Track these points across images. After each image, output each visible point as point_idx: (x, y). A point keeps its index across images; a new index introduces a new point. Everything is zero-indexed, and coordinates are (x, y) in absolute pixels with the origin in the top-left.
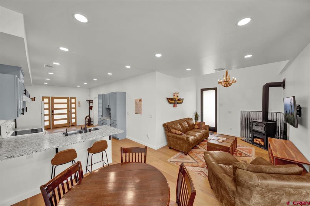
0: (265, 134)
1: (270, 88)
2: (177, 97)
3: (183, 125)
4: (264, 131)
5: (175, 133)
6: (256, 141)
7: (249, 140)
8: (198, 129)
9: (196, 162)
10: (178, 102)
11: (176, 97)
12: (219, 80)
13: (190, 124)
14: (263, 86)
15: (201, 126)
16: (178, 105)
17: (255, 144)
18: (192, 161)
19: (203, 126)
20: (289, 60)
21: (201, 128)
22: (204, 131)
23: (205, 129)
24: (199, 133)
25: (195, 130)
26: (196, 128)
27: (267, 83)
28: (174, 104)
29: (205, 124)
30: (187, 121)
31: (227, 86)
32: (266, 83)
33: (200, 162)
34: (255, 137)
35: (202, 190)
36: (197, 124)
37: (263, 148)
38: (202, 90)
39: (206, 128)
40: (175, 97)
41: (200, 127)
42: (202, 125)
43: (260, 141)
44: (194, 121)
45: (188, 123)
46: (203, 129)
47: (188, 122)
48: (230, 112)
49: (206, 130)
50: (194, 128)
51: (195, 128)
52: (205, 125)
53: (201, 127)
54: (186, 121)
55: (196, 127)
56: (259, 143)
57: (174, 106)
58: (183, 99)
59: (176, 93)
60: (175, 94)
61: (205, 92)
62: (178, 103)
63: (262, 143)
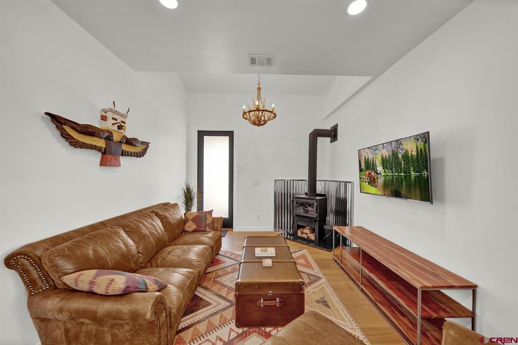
0: (318, 219)
1: (318, 138)
2: (120, 127)
3: (145, 231)
4: (317, 214)
5: (91, 294)
6: (302, 233)
7: (289, 234)
8: (194, 231)
10: (125, 147)
11: (115, 127)
12: (244, 107)
13: (169, 223)
14: (310, 134)
15: (203, 222)
16: (123, 159)
17: (300, 241)
19: (208, 221)
20: (372, 77)
21: (202, 229)
22: (210, 235)
23: (213, 229)
24: (201, 247)
25: (187, 238)
26: (190, 229)
27: (315, 130)
28: (104, 153)
29: (213, 216)
30: (161, 213)
31: (259, 125)
32: (312, 130)
34: (299, 227)
36: (190, 218)
37: (313, 245)
38: (202, 134)
39: (215, 225)
40: (109, 125)
41: (201, 227)
42: (206, 219)
43: (309, 233)
44: (181, 212)
45: (163, 219)
46: (208, 229)
47: (166, 217)
48: (256, 184)
49: (217, 230)
50: (184, 232)
51: (187, 232)
52: (213, 219)
53: (203, 224)
54: (157, 215)
55: (190, 226)
56: (306, 237)
57: (103, 163)
58: (146, 145)
59: (111, 110)
60: (110, 115)
61: (207, 139)
62: (124, 154)
63: (312, 237)
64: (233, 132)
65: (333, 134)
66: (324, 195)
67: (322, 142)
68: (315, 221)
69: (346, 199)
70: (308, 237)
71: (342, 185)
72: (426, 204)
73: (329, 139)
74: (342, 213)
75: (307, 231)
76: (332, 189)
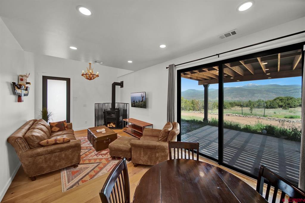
1: (116, 86)
4: (116, 117)
6: (110, 125)
8: (59, 131)
9: (98, 164)
10: (25, 92)
14: (112, 84)
15: (63, 126)
18: (93, 166)
19: (65, 125)
20: (134, 71)
21: (64, 129)
27: (114, 82)
28: (21, 96)
33: (100, 160)
34: (108, 123)
35: (135, 173)
36: (54, 125)
41: (62, 128)
48: (85, 106)
50: (52, 132)
51: (54, 132)
55: (55, 129)
62: (24, 95)
63: (114, 126)
64: (70, 79)
65: (121, 84)
66: (119, 109)
67: (118, 88)
68: (116, 119)
69: (127, 110)
70: (112, 126)
71: (125, 104)
72: (145, 109)
73: (120, 86)
74: (125, 116)
75: (112, 124)
76: (121, 106)
